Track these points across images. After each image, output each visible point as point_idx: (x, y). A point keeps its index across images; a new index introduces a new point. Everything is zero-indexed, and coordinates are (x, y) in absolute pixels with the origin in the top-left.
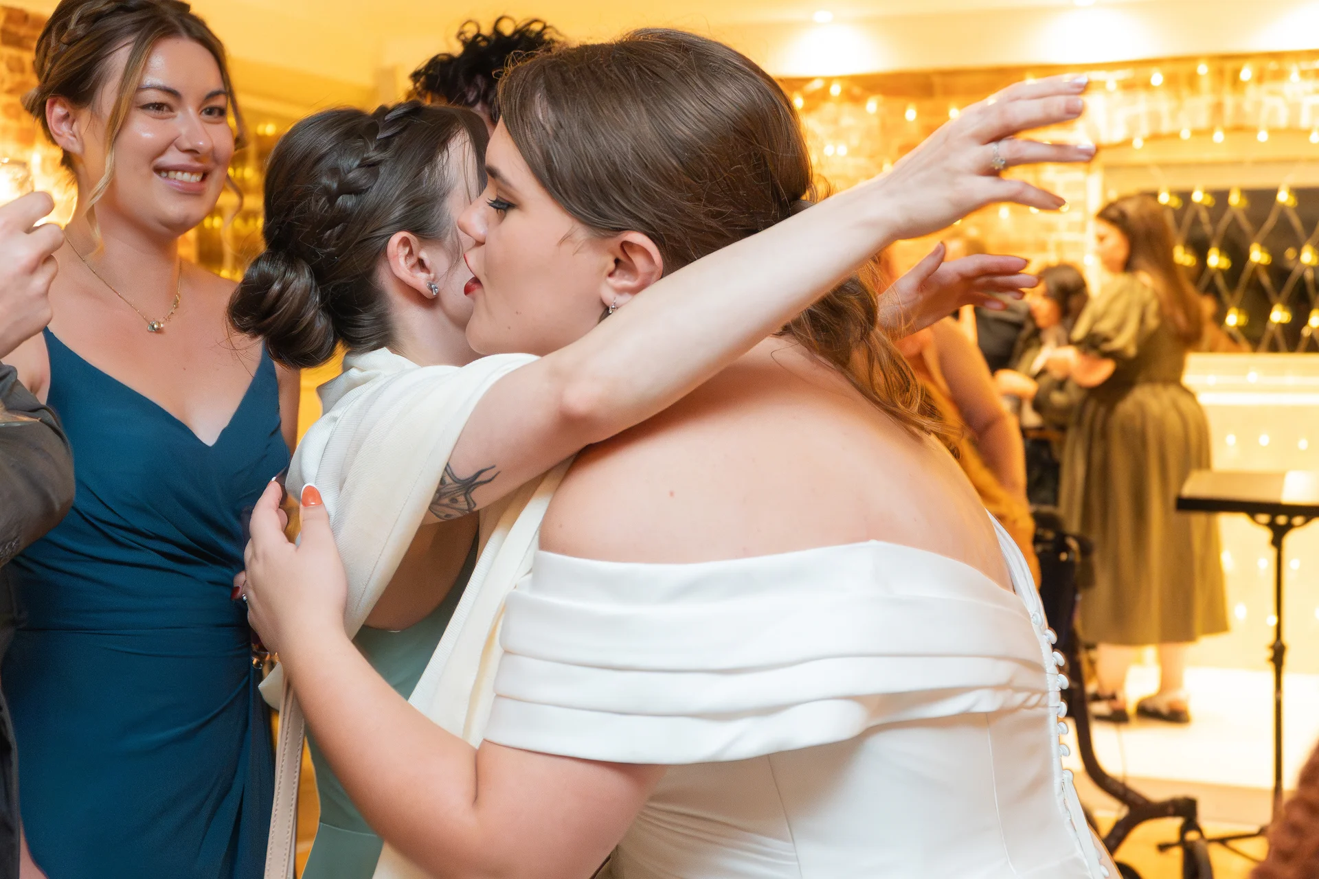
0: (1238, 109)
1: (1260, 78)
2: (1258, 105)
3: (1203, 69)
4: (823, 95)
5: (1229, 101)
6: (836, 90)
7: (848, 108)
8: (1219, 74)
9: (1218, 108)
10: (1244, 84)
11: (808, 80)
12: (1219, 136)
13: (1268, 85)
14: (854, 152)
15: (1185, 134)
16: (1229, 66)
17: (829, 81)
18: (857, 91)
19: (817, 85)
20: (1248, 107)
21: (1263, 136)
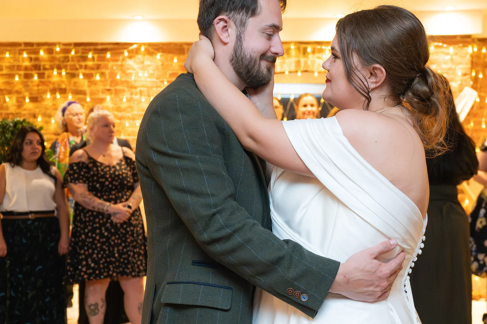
0: (306, 63)
1: (313, 52)
2: (313, 62)
3: (292, 47)
4: (137, 51)
5: (302, 60)
6: (143, 49)
7: (147, 57)
8: (299, 49)
9: (298, 62)
10: (308, 53)
11: (131, 44)
12: (299, 74)
13: (317, 55)
14: (151, 76)
15: (287, 73)
16: (302, 46)
17: (140, 45)
18: (152, 50)
19: (135, 46)
20: (309, 63)
21: (316, 74)
